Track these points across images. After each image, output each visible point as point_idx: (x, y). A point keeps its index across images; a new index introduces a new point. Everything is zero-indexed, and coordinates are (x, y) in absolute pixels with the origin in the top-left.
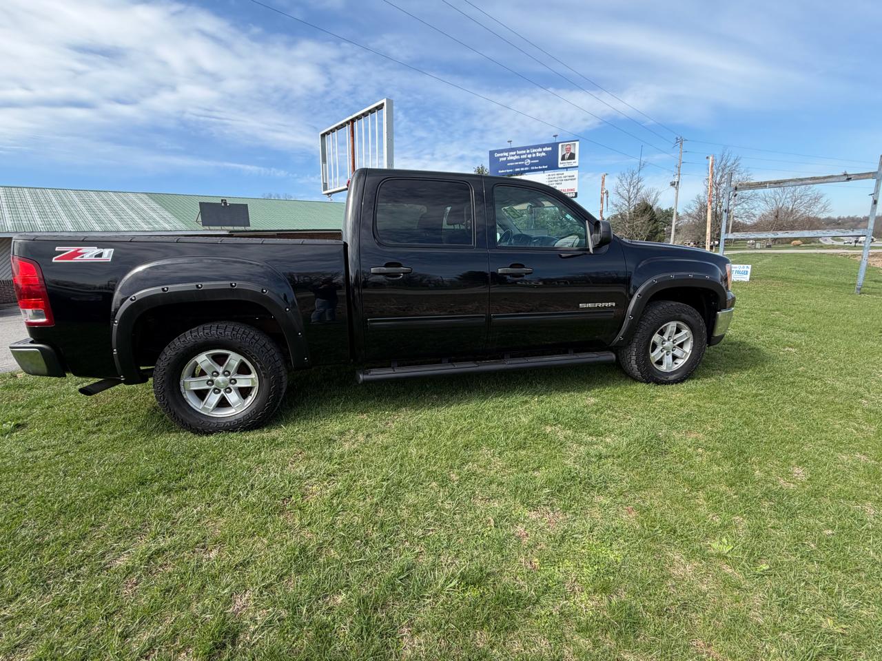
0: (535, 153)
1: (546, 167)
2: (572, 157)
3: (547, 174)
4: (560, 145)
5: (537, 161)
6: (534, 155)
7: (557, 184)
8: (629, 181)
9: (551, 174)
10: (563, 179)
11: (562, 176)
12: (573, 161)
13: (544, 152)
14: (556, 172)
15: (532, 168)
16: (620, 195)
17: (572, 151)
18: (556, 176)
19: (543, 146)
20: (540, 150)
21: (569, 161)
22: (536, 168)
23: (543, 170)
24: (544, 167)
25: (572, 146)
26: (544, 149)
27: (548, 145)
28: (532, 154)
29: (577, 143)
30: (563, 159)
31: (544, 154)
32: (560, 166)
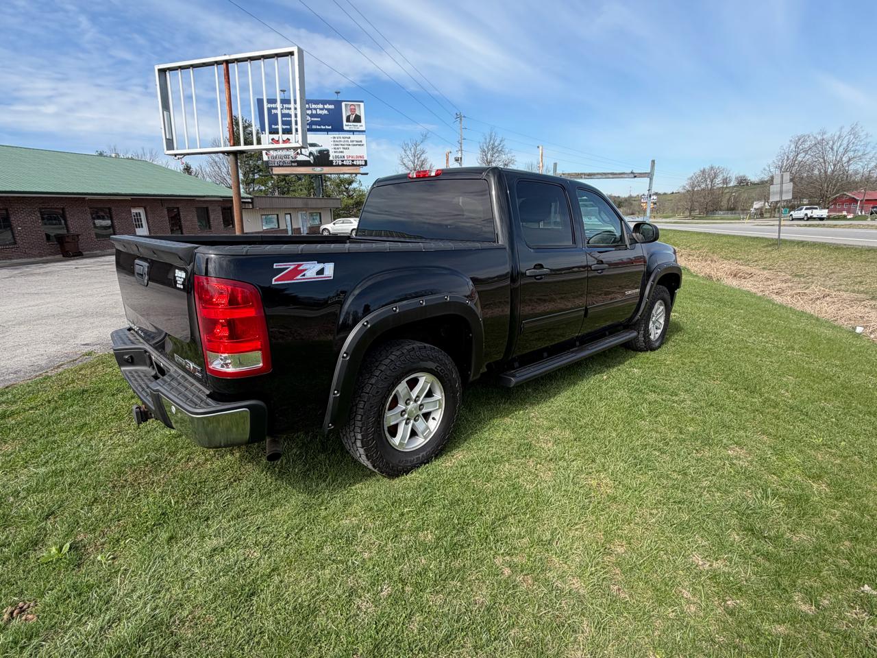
0: (316, 109)
1: (330, 127)
2: (358, 119)
3: (332, 136)
4: (343, 104)
5: (319, 119)
6: (314, 112)
7: (344, 148)
8: (413, 151)
9: (336, 136)
10: (351, 143)
11: (349, 140)
12: (359, 124)
13: (326, 109)
14: (342, 135)
15: (314, 127)
16: (406, 166)
17: (357, 113)
18: (342, 140)
19: (324, 102)
20: (321, 106)
21: (354, 124)
22: (318, 127)
23: (327, 131)
24: (327, 127)
25: (357, 108)
26: (326, 107)
27: (330, 102)
28: (311, 109)
29: (362, 104)
30: (348, 120)
31: (326, 112)
32: (346, 128)
